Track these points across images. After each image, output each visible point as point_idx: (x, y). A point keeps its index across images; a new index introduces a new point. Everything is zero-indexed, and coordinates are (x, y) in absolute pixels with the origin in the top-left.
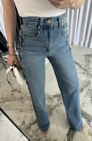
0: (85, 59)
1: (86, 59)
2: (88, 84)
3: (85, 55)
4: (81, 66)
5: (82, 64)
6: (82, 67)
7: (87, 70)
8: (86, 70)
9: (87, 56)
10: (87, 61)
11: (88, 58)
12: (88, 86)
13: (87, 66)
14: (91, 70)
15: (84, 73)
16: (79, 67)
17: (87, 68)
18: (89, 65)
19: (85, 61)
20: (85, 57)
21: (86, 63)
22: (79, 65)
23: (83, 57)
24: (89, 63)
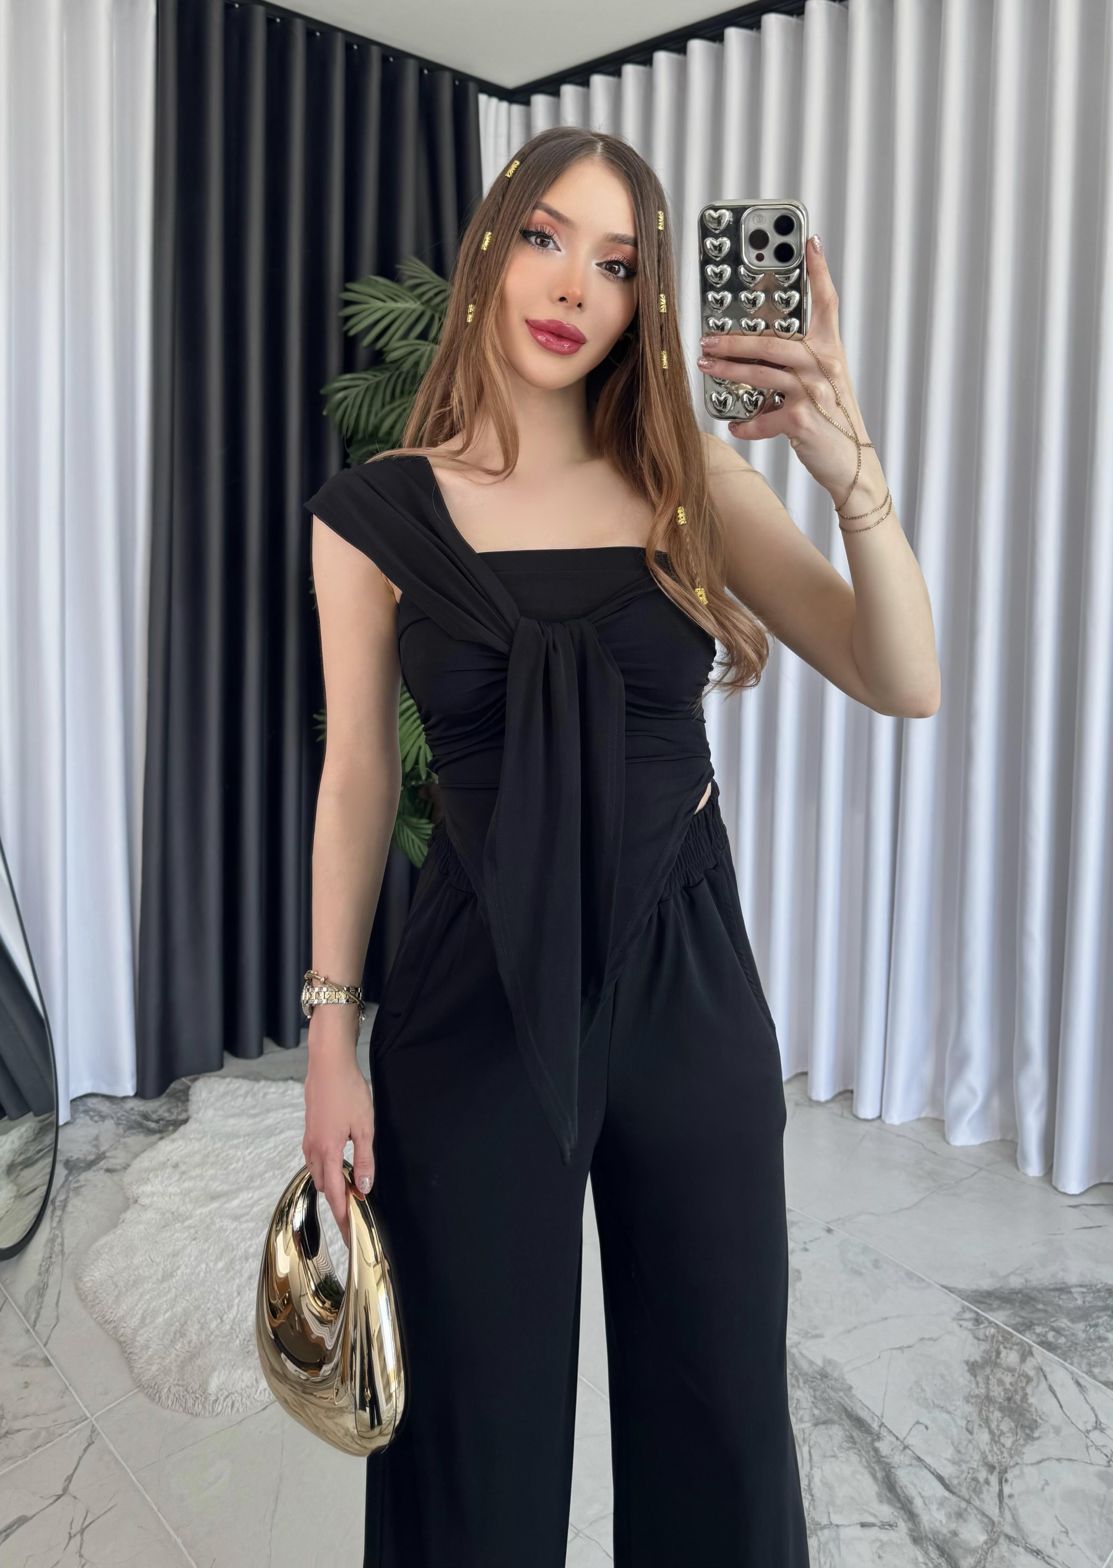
0: (973, 1368)
1: (991, 1361)
3: (986, 1284)
4: (905, 1477)
9: (999, 1317)
10: (989, 1399)
11: (1011, 1357)
13: (977, 1487)
16: (869, 1488)
17: (973, 1533)
18: (1006, 1472)
19: (967, 1400)
20: (974, 1325)
21: (970, 1441)
22: (876, 1451)
23: (955, 1325)
24: (1010, 1437)
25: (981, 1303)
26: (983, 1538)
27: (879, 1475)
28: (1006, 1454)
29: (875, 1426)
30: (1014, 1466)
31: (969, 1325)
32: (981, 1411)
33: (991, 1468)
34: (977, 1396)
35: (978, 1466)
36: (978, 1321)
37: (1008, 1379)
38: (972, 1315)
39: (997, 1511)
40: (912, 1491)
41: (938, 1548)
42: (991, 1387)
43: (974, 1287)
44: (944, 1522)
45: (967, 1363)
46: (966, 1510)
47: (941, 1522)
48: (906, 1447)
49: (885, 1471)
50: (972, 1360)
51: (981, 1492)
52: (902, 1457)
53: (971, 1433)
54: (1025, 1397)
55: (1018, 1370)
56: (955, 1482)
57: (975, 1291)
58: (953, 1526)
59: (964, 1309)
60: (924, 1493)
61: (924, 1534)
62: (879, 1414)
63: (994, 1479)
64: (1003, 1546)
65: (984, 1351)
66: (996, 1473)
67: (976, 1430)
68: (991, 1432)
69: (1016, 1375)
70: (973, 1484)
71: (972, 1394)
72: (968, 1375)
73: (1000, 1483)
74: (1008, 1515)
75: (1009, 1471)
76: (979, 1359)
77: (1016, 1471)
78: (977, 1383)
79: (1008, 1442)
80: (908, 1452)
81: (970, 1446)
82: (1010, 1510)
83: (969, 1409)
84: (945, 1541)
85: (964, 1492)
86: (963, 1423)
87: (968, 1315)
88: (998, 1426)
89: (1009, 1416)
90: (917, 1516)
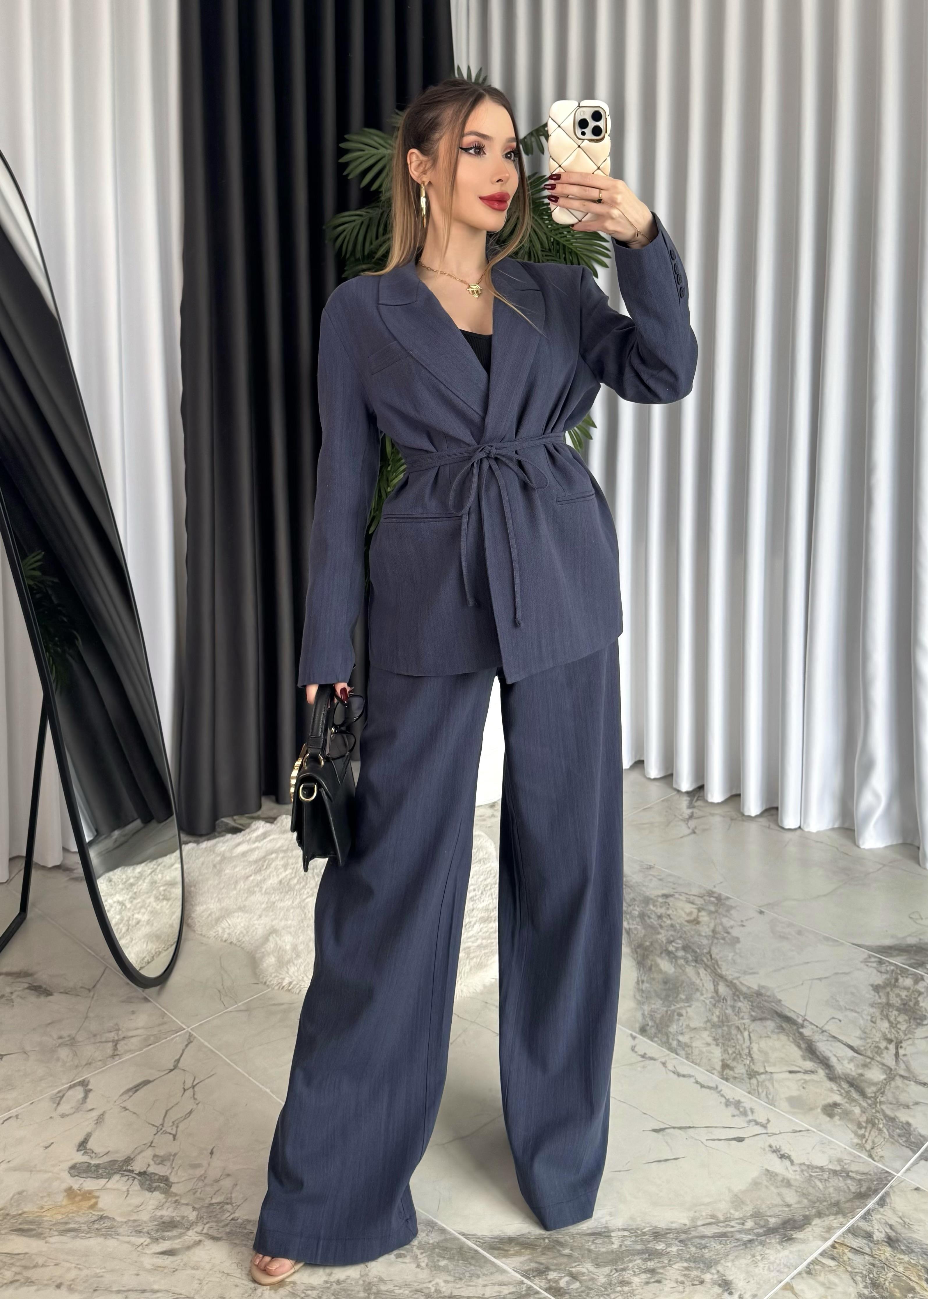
0: (877, 988)
1: (892, 984)
2: (862, 1196)
3: (888, 942)
4: (823, 1047)
5: (832, 1028)
6: (825, 1063)
7: (870, 1091)
8: (863, 1094)
9: (898, 961)
10: (889, 1005)
11: (908, 982)
12: (853, 1212)
13: (878, 1051)
14: (914, 1091)
15: (830, 1110)
16: (795, 1053)
17: (876, 1075)
18: (901, 1042)
19: (872, 1005)
20: (877, 965)
21: (874, 1027)
22: (801, 1034)
23: (863, 966)
24: (903, 1025)
25: (885, 952)
26: (883, 1077)
27: (803, 1046)
28: (901, 1033)
29: (800, 1020)
30: (907, 1040)
31: (875, 965)
32: (882, 1011)
33: (890, 1041)
34: (880, 1003)
35: (880, 1040)
36: (881, 962)
37: (904, 994)
38: (876, 959)
39: (894, 1063)
40: (828, 1054)
41: (848, 1082)
42: (891, 998)
43: (878, 943)
44: (853, 1069)
45: (872, 985)
46: (870, 1063)
47: (851, 1069)
48: (823, 1031)
49: (808, 1044)
50: (876, 983)
51: (882, 1053)
52: (821, 1037)
53: (874, 1022)
54: (917, 1003)
55: (912, 988)
56: (862, 1048)
57: (879, 946)
58: (860, 1071)
59: (870, 956)
60: (838, 1055)
61: (837, 1076)
62: (803, 1014)
63: (892, 1047)
64: (899, 1082)
65: (886, 979)
66: (894, 1043)
67: (878, 1021)
68: (889, 1021)
69: (911, 991)
70: (876, 1050)
71: (876, 1002)
72: (873, 992)
73: (897, 1048)
74: (902, 1066)
75: (903, 1042)
76: (881, 983)
77: (910, 1042)
78: (880, 997)
79: (903, 1027)
80: (825, 1033)
81: (874, 1031)
82: (904, 1062)
83: (872, 1010)
84: (853, 1079)
85: (869, 1053)
86: (869, 1018)
87: (873, 959)
88: (895, 1019)
89: (905, 1013)
90: (832, 1066)
